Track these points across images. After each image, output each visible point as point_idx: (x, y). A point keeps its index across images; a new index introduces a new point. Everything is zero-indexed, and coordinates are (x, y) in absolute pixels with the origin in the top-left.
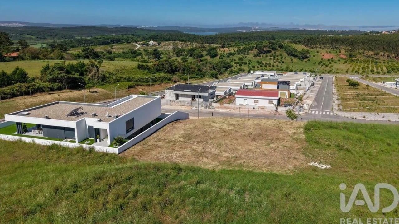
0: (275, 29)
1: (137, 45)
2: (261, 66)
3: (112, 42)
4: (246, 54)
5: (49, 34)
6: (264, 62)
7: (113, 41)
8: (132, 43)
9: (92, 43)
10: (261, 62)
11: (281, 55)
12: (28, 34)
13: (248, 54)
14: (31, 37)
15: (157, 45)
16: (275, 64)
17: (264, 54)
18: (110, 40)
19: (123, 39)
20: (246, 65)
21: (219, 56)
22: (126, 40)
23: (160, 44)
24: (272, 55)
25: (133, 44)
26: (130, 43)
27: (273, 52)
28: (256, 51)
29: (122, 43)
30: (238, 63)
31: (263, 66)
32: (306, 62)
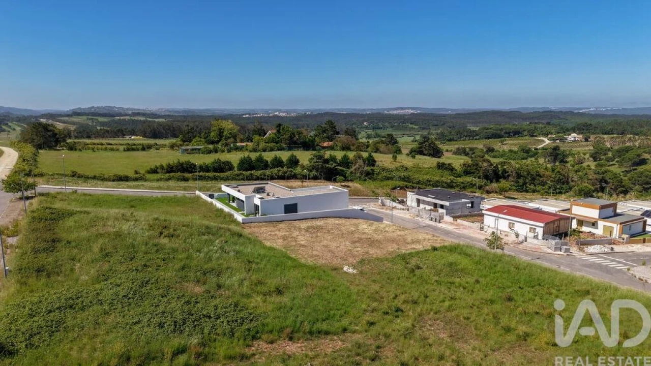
1: (546, 140)
3: (507, 135)
5: (435, 123)
7: (509, 133)
8: (540, 136)
9: (477, 135)
12: (411, 124)
14: (414, 127)
15: (582, 141)
18: (504, 131)
19: (525, 131)
22: (529, 131)
23: (589, 140)
25: (540, 138)
26: (536, 136)
29: (522, 137)
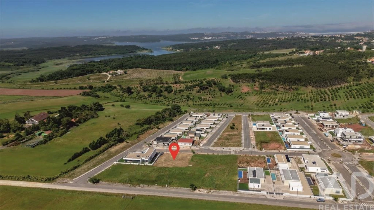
0: (227, 34)
1: (108, 74)
2: (201, 101)
4: (191, 90)
6: (202, 97)
8: (103, 72)
10: (201, 97)
11: (214, 91)
13: (193, 91)
15: (124, 74)
16: (209, 99)
17: (203, 90)
20: (191, 100)
21: (173, 92)
23: (126, 73)
24: (209, 91)
25: (105, 74)
27: (209, 88)
28: (197, 88)
29: (95, 73)
30: (186, 99)
31: (202, 100)
32: (230, 95)
